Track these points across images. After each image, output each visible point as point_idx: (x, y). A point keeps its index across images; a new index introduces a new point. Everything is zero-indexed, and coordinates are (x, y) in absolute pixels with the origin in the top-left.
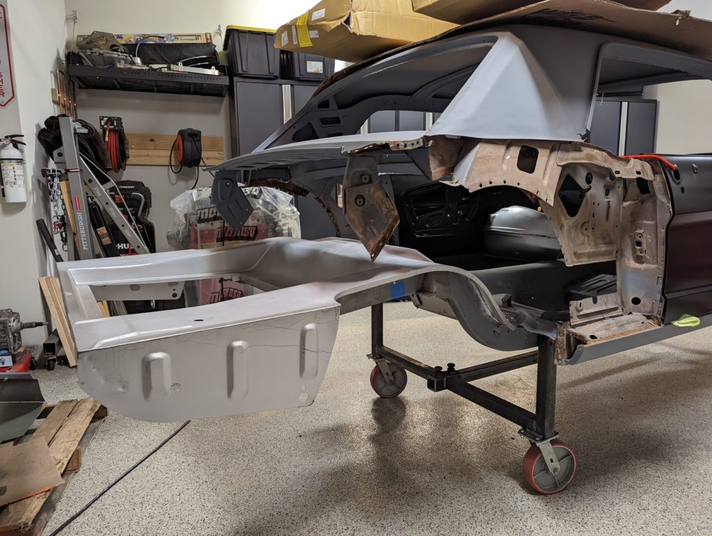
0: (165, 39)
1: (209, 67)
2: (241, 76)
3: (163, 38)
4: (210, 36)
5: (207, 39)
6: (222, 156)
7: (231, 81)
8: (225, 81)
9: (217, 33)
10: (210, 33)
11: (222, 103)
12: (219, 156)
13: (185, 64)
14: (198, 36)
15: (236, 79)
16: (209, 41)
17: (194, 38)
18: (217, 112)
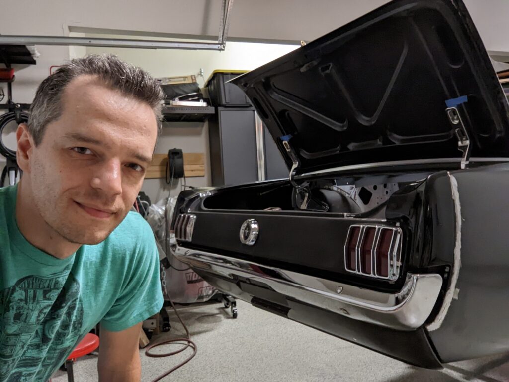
0: (162, 82)
1: (198, 100)
2: (225, 107)
3: (160, 80)
4: (195, 77)
5: (193, 79)
6: (203, 168)
7: (216, 111)
8: (211, 110)
9: (199, 74)
10: (194, 75)
11: (203, 127)
12: (201, 168)
13: (181, 99)
14: (185, 78)
15: (220, 109)
16: (194, 81)
17: (183, 79)
18: (199, 134)
